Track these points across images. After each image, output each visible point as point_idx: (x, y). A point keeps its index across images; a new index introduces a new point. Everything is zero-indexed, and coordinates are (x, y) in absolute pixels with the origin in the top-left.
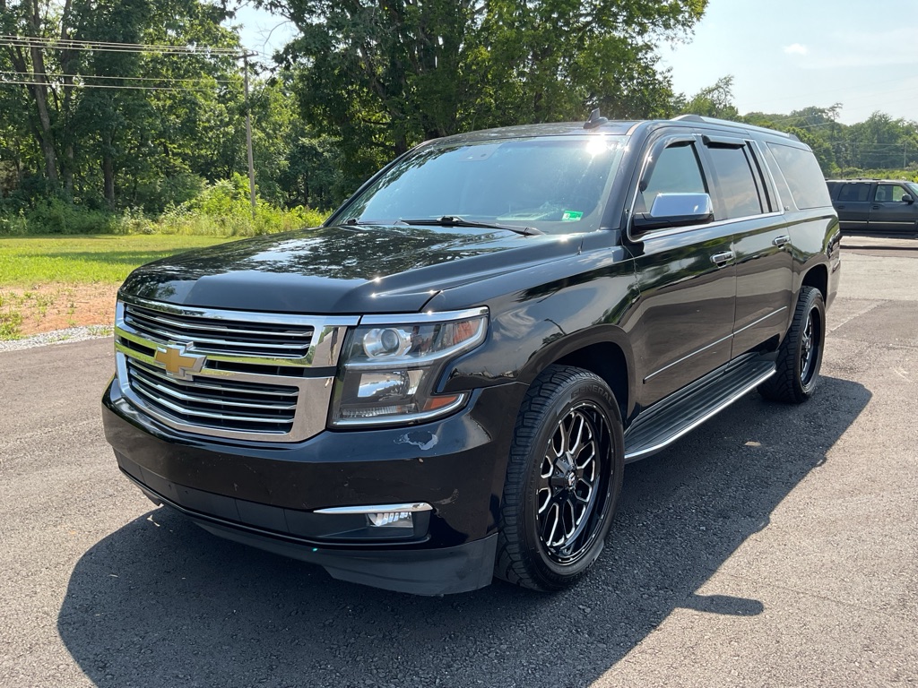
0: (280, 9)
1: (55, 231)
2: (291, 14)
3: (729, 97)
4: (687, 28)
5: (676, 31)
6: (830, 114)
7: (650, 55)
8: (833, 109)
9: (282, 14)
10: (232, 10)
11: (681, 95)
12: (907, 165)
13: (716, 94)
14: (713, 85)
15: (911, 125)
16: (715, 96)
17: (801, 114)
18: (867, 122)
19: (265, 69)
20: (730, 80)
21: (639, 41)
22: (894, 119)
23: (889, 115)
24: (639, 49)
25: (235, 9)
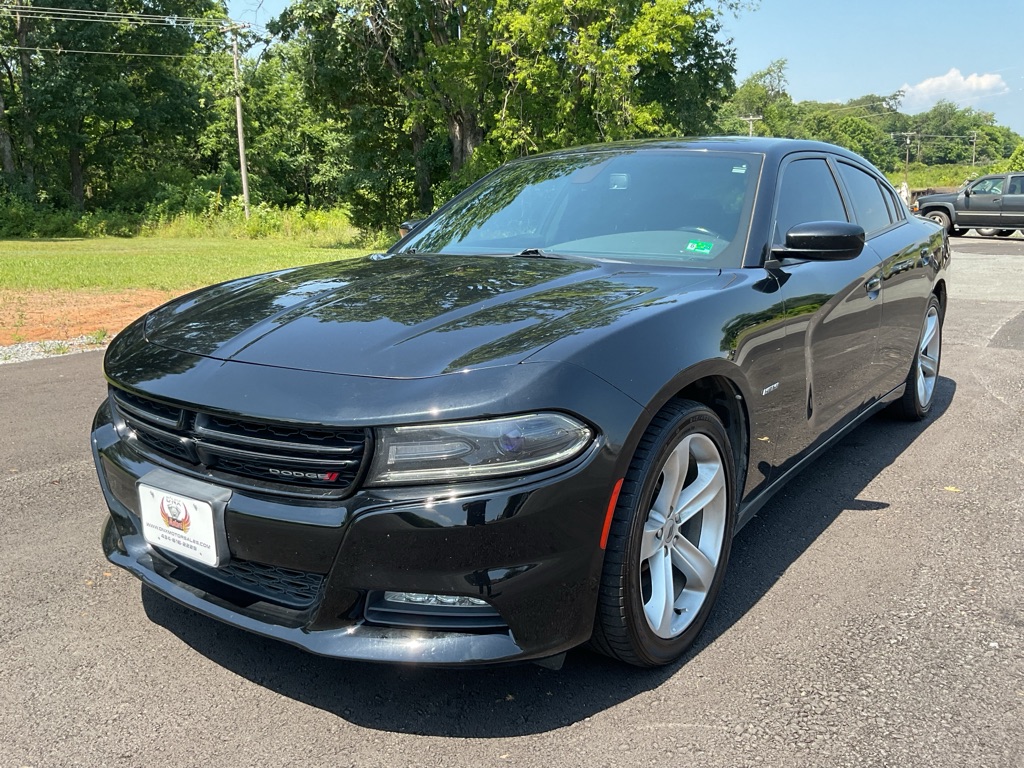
1: (14, 234)
3: (782, 83)
6: (892, 103)
8: (894, 97)
12: (976, 160)
13: (768, 79)
14: (764, 69)
15: (979, 115)
18: (931, 112)
19: (258, 40)
20: (783, 63)
22: (961, 108)
23: (956, 104)
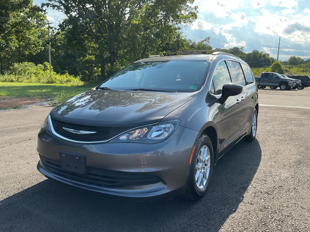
0: (61, 10)
2: (65, 11)
3: (209, 44)
4: (191, 23)
5: (187, 24)
6: (241, 50)
7: (180, 31)
8: (241, 48)
9: (62, 11)
10: (45, 10)
11: (194, 42)
12: (264, 67)
13: (205, 42)
14: (204, 40)
15: (265, 54)
16: (205, 43)
17: (232, 49)
19: (56, 29)
20: (209, 38)
21: (177, 26)
22: (260, 52)
23: (259, 51)
24: (176, 29)
25: (46, 10)
